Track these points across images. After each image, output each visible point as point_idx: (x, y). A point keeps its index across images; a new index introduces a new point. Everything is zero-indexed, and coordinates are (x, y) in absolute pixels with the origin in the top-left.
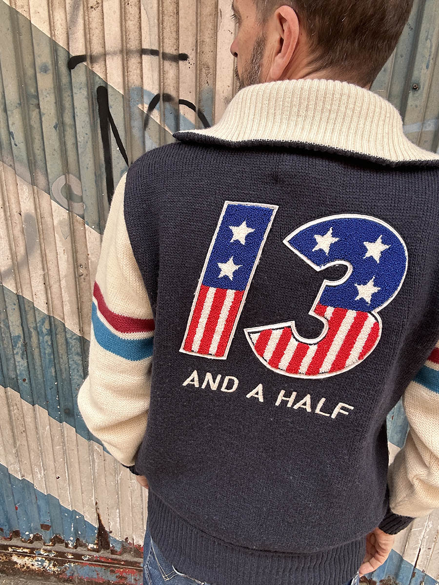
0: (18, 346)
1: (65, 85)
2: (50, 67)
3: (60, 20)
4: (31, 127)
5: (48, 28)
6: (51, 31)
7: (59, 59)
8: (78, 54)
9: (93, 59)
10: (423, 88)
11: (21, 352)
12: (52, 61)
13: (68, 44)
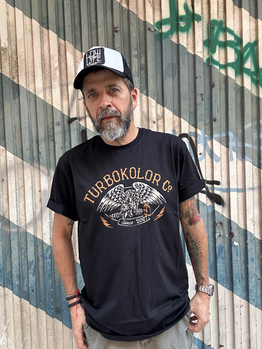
0: (31, 268)
1: (67, 130)
2: (61, 123)
3: (66, 105)
4: (49, 150)
5: (61, 108)
6: (62, 109)
7: (65, 120)
8: (74, 117)
9: (80, 119)
10: (218, 120)
11: (33, 271)
12: (62, 121)
13: (69, 114)
